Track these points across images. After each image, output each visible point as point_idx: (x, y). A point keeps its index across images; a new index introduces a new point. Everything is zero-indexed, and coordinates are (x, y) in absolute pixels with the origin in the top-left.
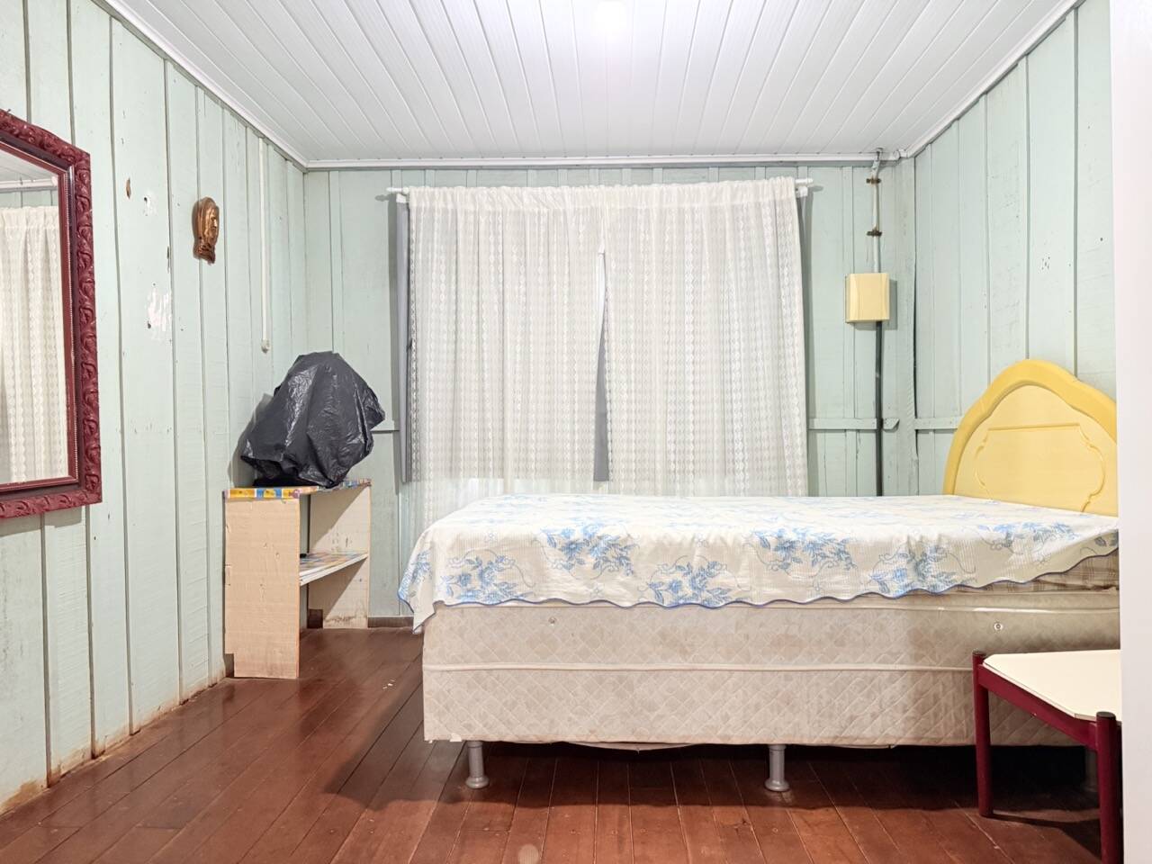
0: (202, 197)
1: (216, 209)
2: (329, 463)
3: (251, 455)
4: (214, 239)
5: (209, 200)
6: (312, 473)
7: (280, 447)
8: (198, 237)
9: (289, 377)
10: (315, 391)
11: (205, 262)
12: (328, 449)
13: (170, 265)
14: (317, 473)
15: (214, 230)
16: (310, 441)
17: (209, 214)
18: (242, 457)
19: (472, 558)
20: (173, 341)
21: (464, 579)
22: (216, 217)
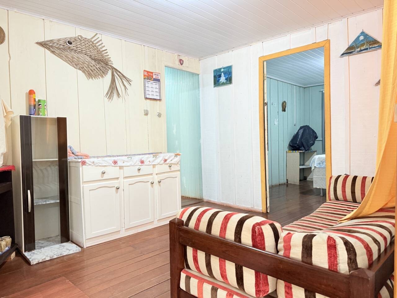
0: (284, 101)
1: (286, 103)
2: (306, 146)
3: (291, 145)
4: (285, 108)
5: (285, 101)
6: (303, 148)
7: (296, 143)
8: (283, 108)
9: (298, 131)
10: (303, 133)
11: (284, 112)
12: (305, 144)
13: (278, 114)
14: (304, 148)
15: (285, 106)
16: (302, 142)
17: (285, 104)
18: (290, 145)
19: (321, 160)
20: (278, 126)
21: (319, 164)
22: (286, 104)
